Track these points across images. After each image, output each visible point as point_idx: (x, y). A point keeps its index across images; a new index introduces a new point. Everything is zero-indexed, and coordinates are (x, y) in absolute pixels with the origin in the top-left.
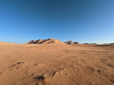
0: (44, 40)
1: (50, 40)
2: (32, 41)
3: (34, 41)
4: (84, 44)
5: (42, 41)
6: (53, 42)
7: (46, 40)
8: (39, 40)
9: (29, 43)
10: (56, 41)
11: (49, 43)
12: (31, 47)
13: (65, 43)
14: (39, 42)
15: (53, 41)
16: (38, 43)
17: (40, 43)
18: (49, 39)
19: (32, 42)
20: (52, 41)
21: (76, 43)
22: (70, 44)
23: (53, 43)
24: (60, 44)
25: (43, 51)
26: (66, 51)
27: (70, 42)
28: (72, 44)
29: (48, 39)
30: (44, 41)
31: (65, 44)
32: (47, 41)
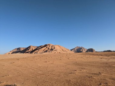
0: (38, 47)
1: (48, 46)
2: (18, 49)
3: (22, 50)
4: (105, 51)
5: (34, 49)
6: (52, 50)
7: (41, 47)
8: (30, 47)
9: (13, 53)
10: (57, 48)
11: (46, 51)
12: (18, 59)
13: (71, 50)
14: (30, 50)
15: (53, 48)
16: (28, 52)
17: (32, 52)
18: (46, 46)
19: (19, 51)
21: (91, 50)
22: (81, 52)
23: (53, 52)
24: (64, 53)
26: (77, 64)
27: (81, 49)
28: (84, 51)
30: (38, 49)
31: (73, 52)
32: (43, 49)
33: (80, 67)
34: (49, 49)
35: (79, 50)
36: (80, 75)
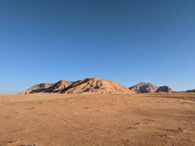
0: (74, 83)
1: (91, 82)
2: (40, 85)
3: (47, 87)
4: (189, 91)
5: (67, 86)
6: (97, 87)
7: (79, 83)
8: (60, 82)
9: (33, 92)
10: (106, 84)
11: (88, 90)
12: (41, 103)
13: (130, 89)
14: (60, 88)
15: (99, 84)
16: (57, 91)
17: (63, 91)
18: (87, 80)
19: (41, 89)
20: (94, 84)
21: (165, 89)
22: (147, 92)
23: (99, 91)
24: (118, 93)
25: (76, 113)
27: (147, 86)
28: (152, 91)
29: (83, 79)
30: (73, 85)
31: (133, 92)
32: (83, 85)
33: (144, 118)
34: (91, 86)
35: (143, 89)
36: (145, 131)
